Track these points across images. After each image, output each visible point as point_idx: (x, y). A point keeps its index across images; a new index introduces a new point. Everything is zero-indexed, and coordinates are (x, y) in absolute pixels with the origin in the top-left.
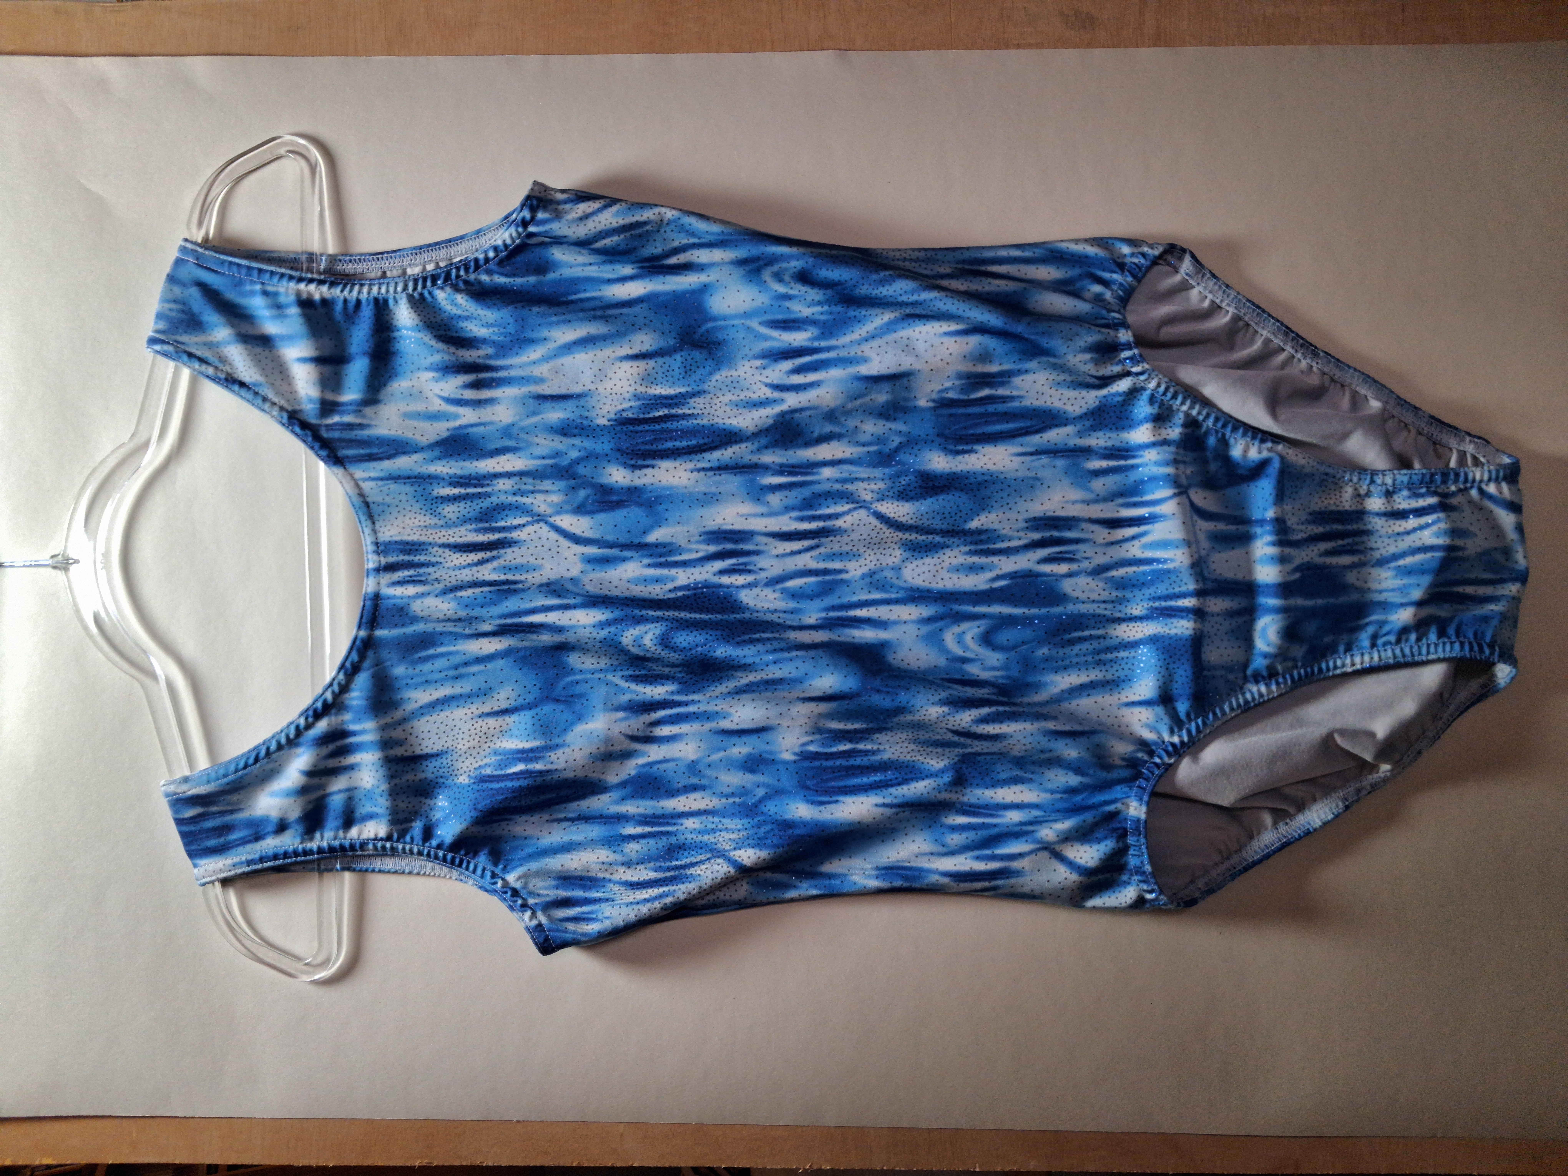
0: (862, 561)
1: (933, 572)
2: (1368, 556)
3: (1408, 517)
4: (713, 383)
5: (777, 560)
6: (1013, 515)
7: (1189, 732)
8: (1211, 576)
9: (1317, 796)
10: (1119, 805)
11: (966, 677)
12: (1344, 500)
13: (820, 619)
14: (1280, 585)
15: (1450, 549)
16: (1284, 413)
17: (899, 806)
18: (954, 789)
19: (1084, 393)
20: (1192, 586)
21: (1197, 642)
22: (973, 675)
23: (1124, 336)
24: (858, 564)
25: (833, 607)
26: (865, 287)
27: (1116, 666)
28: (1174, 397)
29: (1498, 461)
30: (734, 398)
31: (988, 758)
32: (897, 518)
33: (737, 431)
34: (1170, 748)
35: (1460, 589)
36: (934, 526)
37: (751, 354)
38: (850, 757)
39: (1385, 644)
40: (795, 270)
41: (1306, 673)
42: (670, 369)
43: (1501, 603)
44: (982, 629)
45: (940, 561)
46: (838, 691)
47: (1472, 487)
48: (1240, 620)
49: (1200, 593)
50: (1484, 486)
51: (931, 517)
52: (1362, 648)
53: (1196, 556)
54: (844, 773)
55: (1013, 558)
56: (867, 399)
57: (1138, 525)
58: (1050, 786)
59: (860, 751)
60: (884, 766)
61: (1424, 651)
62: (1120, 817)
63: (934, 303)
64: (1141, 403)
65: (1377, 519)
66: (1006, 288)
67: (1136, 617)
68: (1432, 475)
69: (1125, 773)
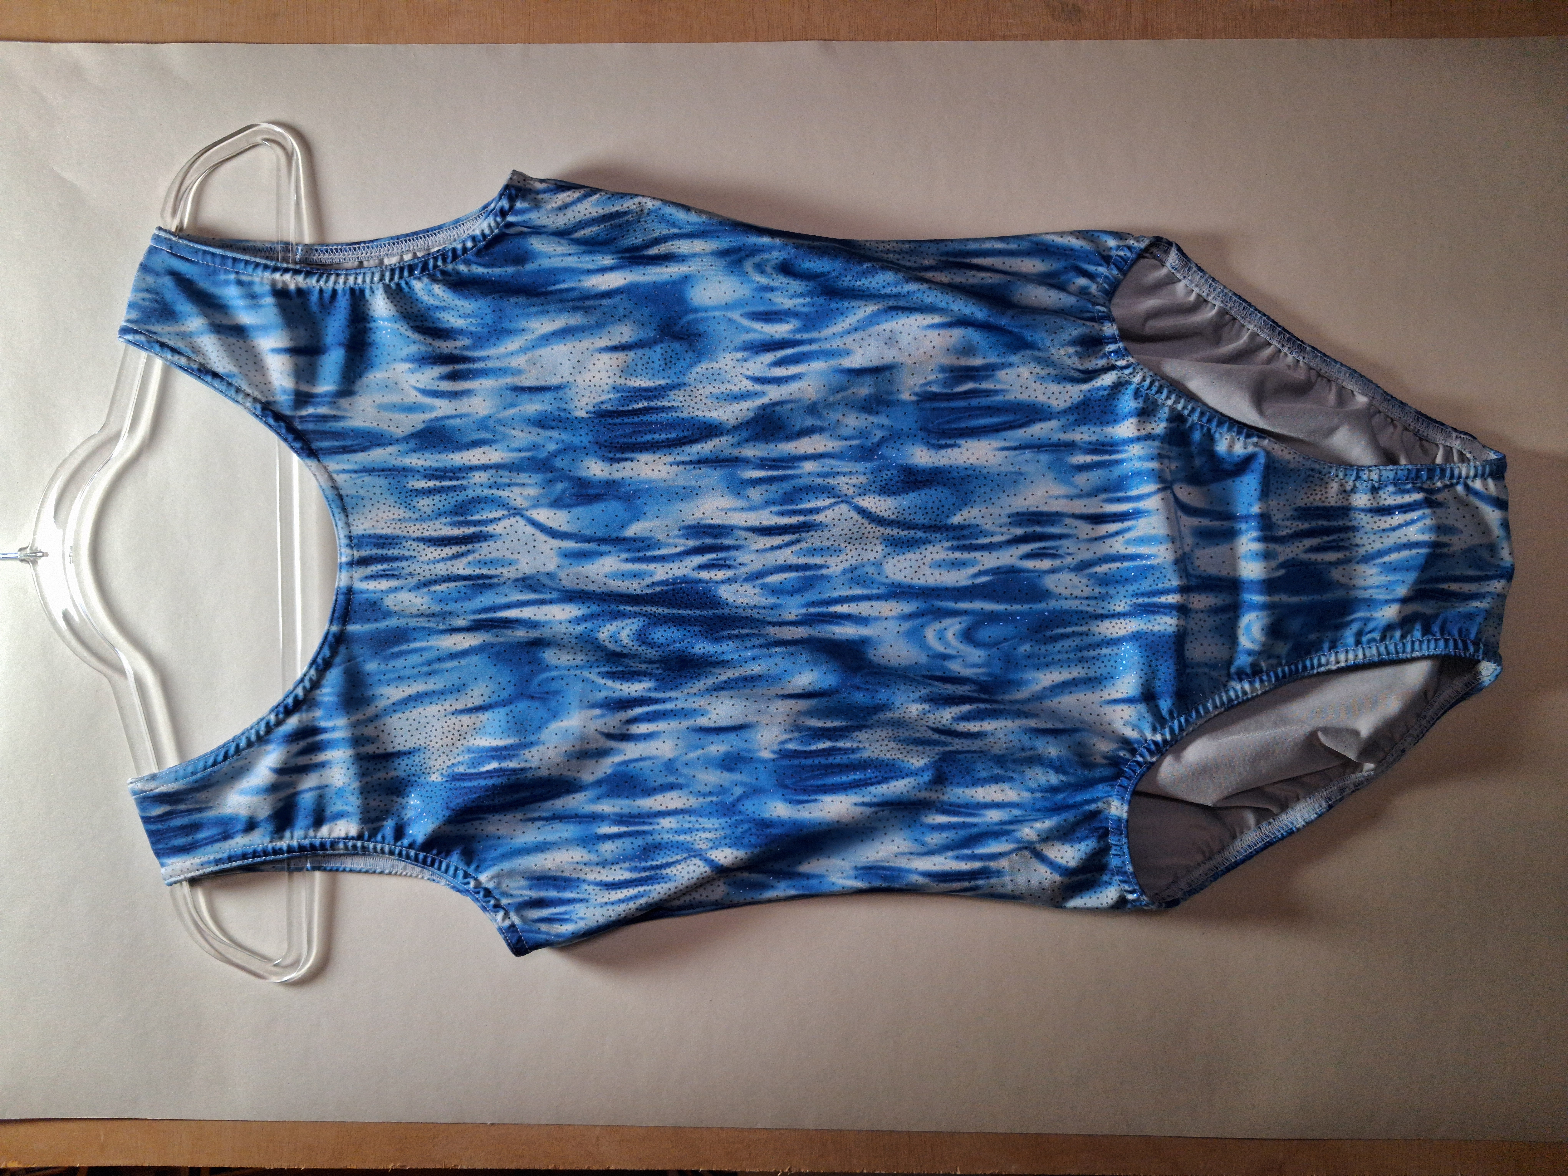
0: (843, 557)
1: (915, 568)
2: (1354, 553)
3: (1394, 513)
4: (694, 375)
5: (757, 554)
6: (996, 511)
7: (1172, 730)
8: (1194, 573)
9: (1301, 795)
10: (1100, 805)
11: (947, 674)
12: (1330, 496)
13: (800, 615)
14: (1264, 581)
15: (1434, 545)
16: (1270, 408)
17: (878, 805)
18: (934, 788)
19: (1068, 387)
20: (1175, 582)
21: (1180, 639)
22: (954, 672)
23: (1109, 329)
24: (839, 559)
25: (813, 602)
26: (848, 278)
27: (1098, 664)
28: (1159, 391)
29: (1484, 457)
30: (714, 391)
31: (969, 756)
32: (878, 513)
33: (718, 424)
34: (1153, 747)
35: (1445, 586)
36: (916, 521)
37: (732, 346)
38: (829, 755)
39: (1369, 642)
40: (776, 261)
41: (1290, 670)
43: (1486, 600)
44: (964, 625)
45: (922, 556)
46: (817, 688)
47: (1458, 483)
48: (1225, 617)
49: (1183, 590)
50: (1469, 482)
51: (912, 513)
52: (1346, 645)
53: (1180, 552)
54: (823, 772)
55: (995, 554)
56: (849, 392)
57: (1122, 521)
58: (1031, 785)
59: (840, 749)
60: (863, 765)
61: (1409, 649)
62: (1102, 816)
63: (916, 295)
64: (1126, 397)
65: (1362, 515)
66: (990, 281)
67: (1119, 613)
68: (1418, 471)
69: (1106, 772)
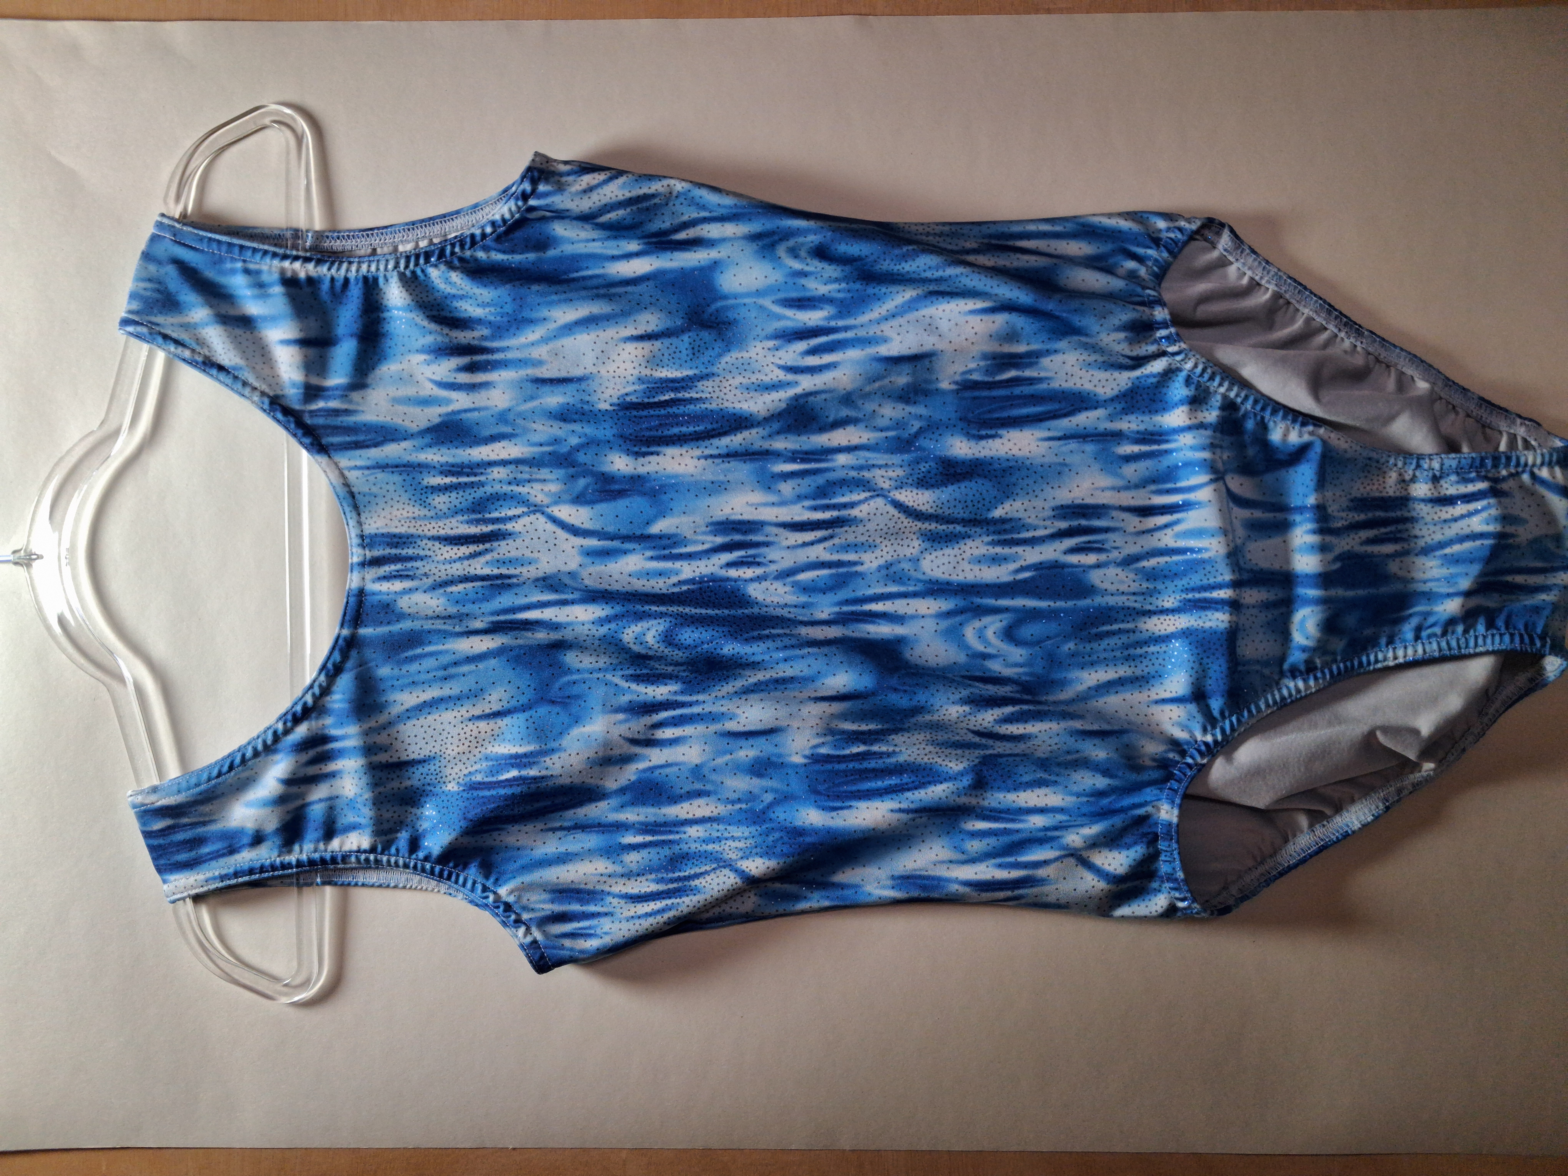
0: (878, 553)
1: (953, 564)
2: (1412, 545)
3: (1457, 503)
4: (723, 365)
5: (788, 551)
6: (1039, 503)
7: (1223, 731)
8: (1246, 566)
9: (1356, 796)
10: (1149, 809)
11: (987, 674)
12: (1387, 486)
13: (833, 614)
14: (1320, 575)
15: (1500, 536)
16: (1327, 395)
17: (916, 811)
18: (974, 793)
19: (1116, 374)
20: (1228, 577)
21: (1232, 635)
22: (995, 672)
23: (1160, 314)
24: (874, 555)
25: (847, 600)
26: (887, 262)
27: (1145, 662)
28: (1212, 378)
29: (1550, 444)
30: (745, 381)
31: (1011, 759)
32: (916, 506)
33: (748, 416)
34: (1203, 748)
35: (1509, 578)
36: (955, 515)
37: (764, 334)
38: (864, 759)
39: (1429, 637)
40: (811, 245)
41: (1346, 667)
42: (677, 351)
43: (1553, 592)
44: (1005, 623)
45: (961, 551)
46: (852, 690)
47: (1523, 472)
48: (1276, 612)
49: (1236, 584)
50: (1536, 470)
51: (952, 506)
52: (1404, 641)
53: (1232, 545)
54: (857, 777)
55: (1038, 549)
56: (886, 381)
57: (1171, 513)
58: (1075, 788)
59: (875, 753)
60: (899, 769)
61: (1472, 643)
62: (1151, 821)
63: (959, 279)
64: (1177, 385)
65: (1422, 506)
66: (1035, 264)
67: (1167, 610)
68: (1482, 459)
69: (1155, 775)
